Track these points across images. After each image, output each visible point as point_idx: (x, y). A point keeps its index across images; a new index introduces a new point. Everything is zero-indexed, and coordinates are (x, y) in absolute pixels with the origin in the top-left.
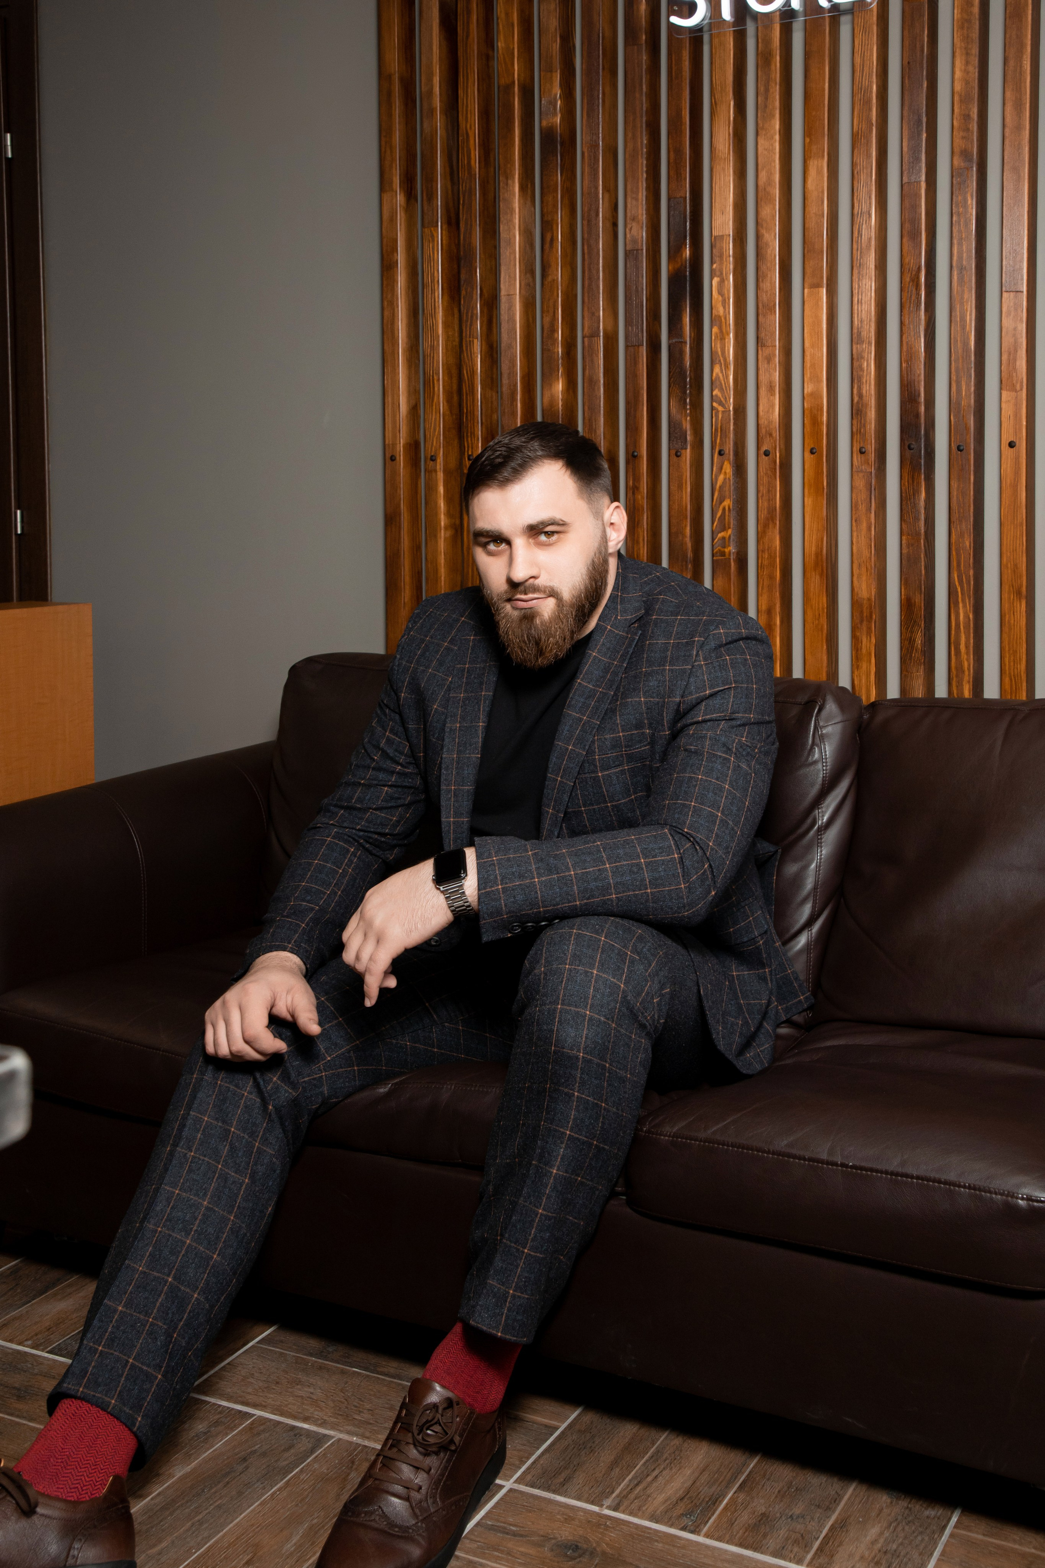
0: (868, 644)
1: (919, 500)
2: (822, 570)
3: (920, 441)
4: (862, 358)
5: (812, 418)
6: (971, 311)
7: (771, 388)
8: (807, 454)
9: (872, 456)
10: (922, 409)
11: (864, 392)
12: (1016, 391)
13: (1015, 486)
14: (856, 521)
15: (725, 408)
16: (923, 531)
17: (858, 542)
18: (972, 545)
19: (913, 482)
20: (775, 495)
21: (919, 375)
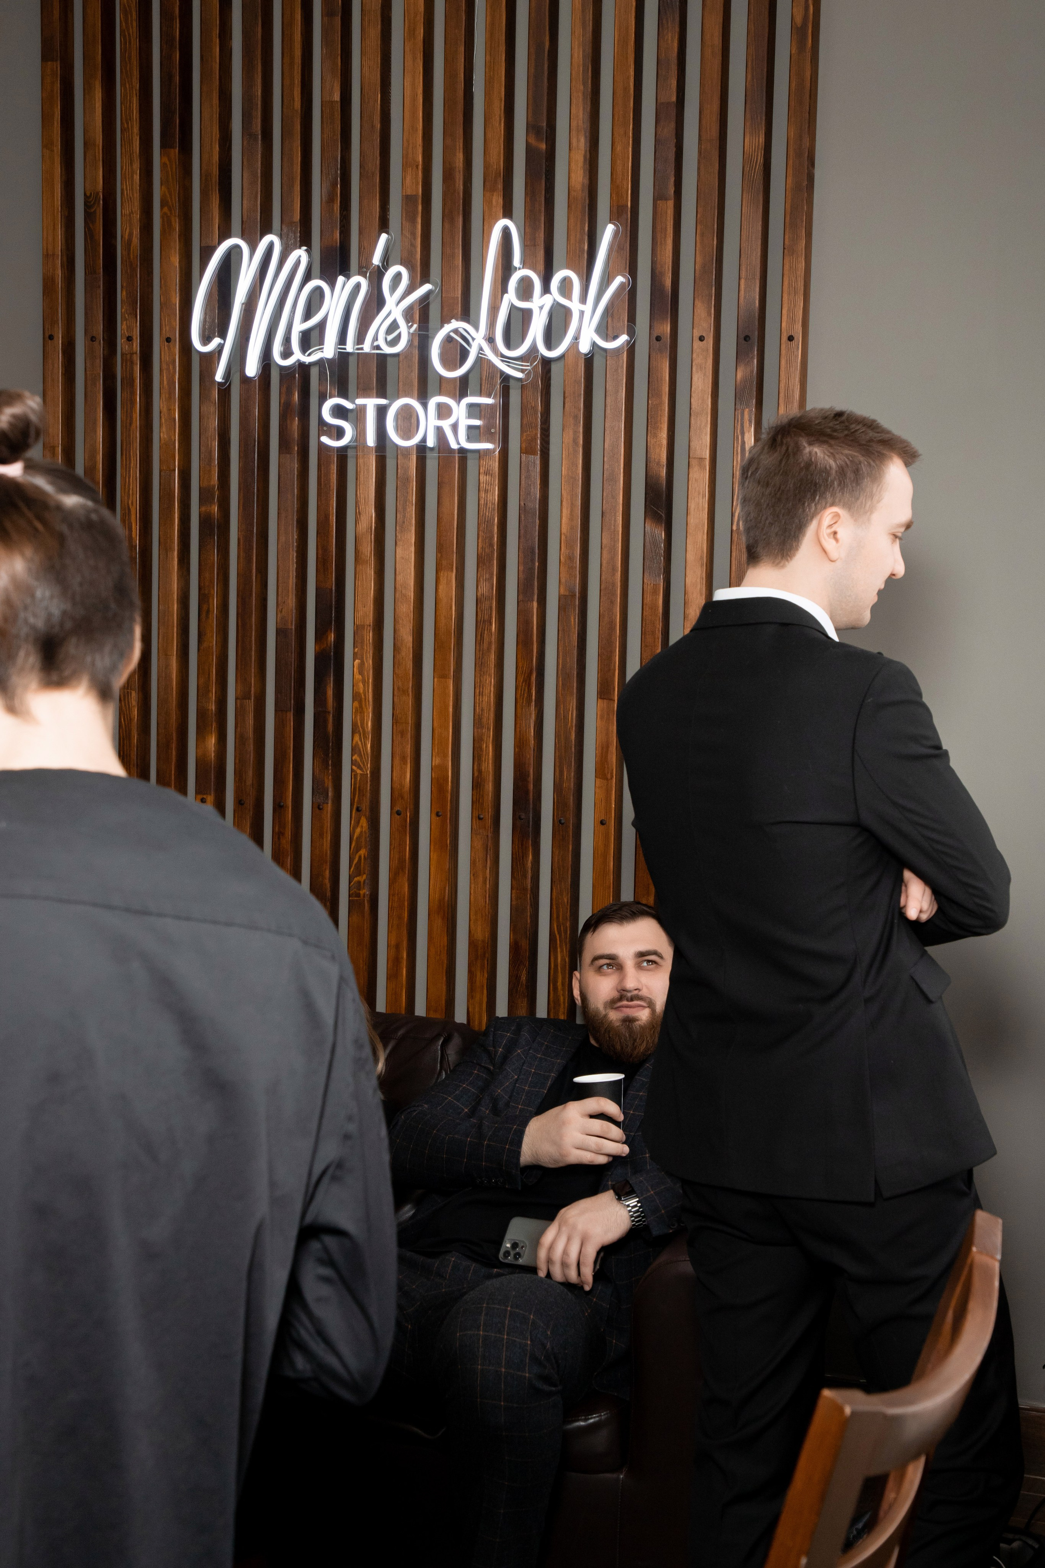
0: (482, 978)
1: (527, 861)
2: (444, 914)
3: (529, 813)
4: (482, 740)
5: (438, 785)
6: (572, 711)
7: (403, 759)
8: (434, 816)
9: (489, 822)
10: (531, 787)
11: (483, 768)
12: (607, 779)
13: (605, 856)
14: (474, 875)
15: (363, 771)
16: (529, 887)
17: (475, 892)
18: (569, 901)
19: (522, 845)
20: (406, 849)
21: (529, 759)
